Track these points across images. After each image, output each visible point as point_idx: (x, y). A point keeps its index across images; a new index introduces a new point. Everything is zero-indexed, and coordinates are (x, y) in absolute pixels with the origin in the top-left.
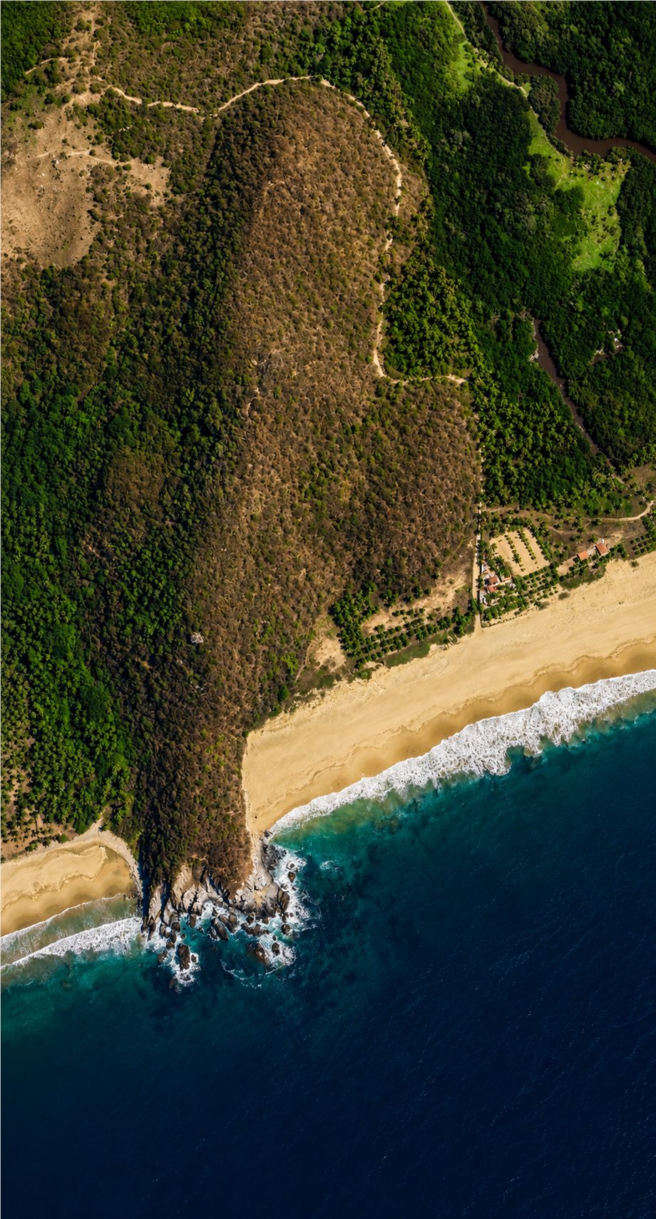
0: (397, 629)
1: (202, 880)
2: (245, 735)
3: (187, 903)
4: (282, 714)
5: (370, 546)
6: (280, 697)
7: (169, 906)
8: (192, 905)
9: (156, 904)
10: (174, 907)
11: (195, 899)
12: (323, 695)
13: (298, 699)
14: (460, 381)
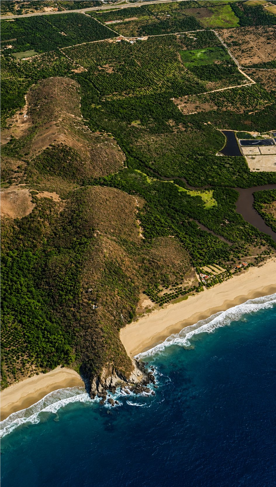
0: (173, 293)
1: (113, 373)
2: (119, 330)
3: (108, 384)
4: (133, 322)
5: (154, 273)
6: (131, 317)
7: (100, 385)
8: (110, 384)
9: (94, 386)
10: (103, 386)
11: (111, 382)
12: (148, 315)
13: (138, 317)
14: (173, 237)
